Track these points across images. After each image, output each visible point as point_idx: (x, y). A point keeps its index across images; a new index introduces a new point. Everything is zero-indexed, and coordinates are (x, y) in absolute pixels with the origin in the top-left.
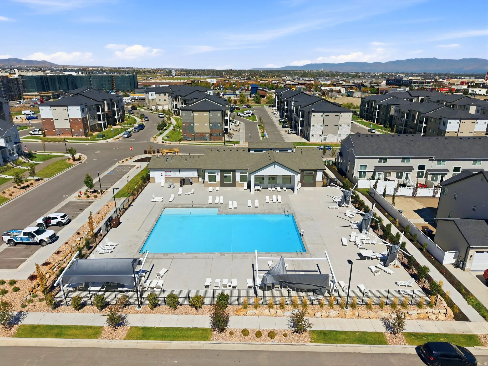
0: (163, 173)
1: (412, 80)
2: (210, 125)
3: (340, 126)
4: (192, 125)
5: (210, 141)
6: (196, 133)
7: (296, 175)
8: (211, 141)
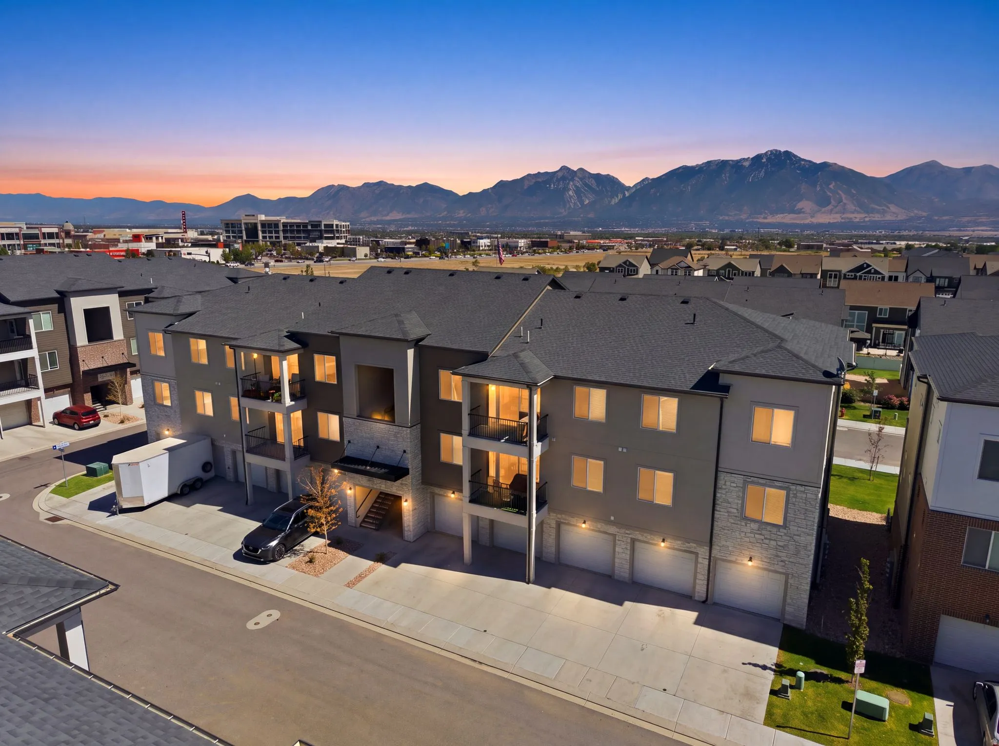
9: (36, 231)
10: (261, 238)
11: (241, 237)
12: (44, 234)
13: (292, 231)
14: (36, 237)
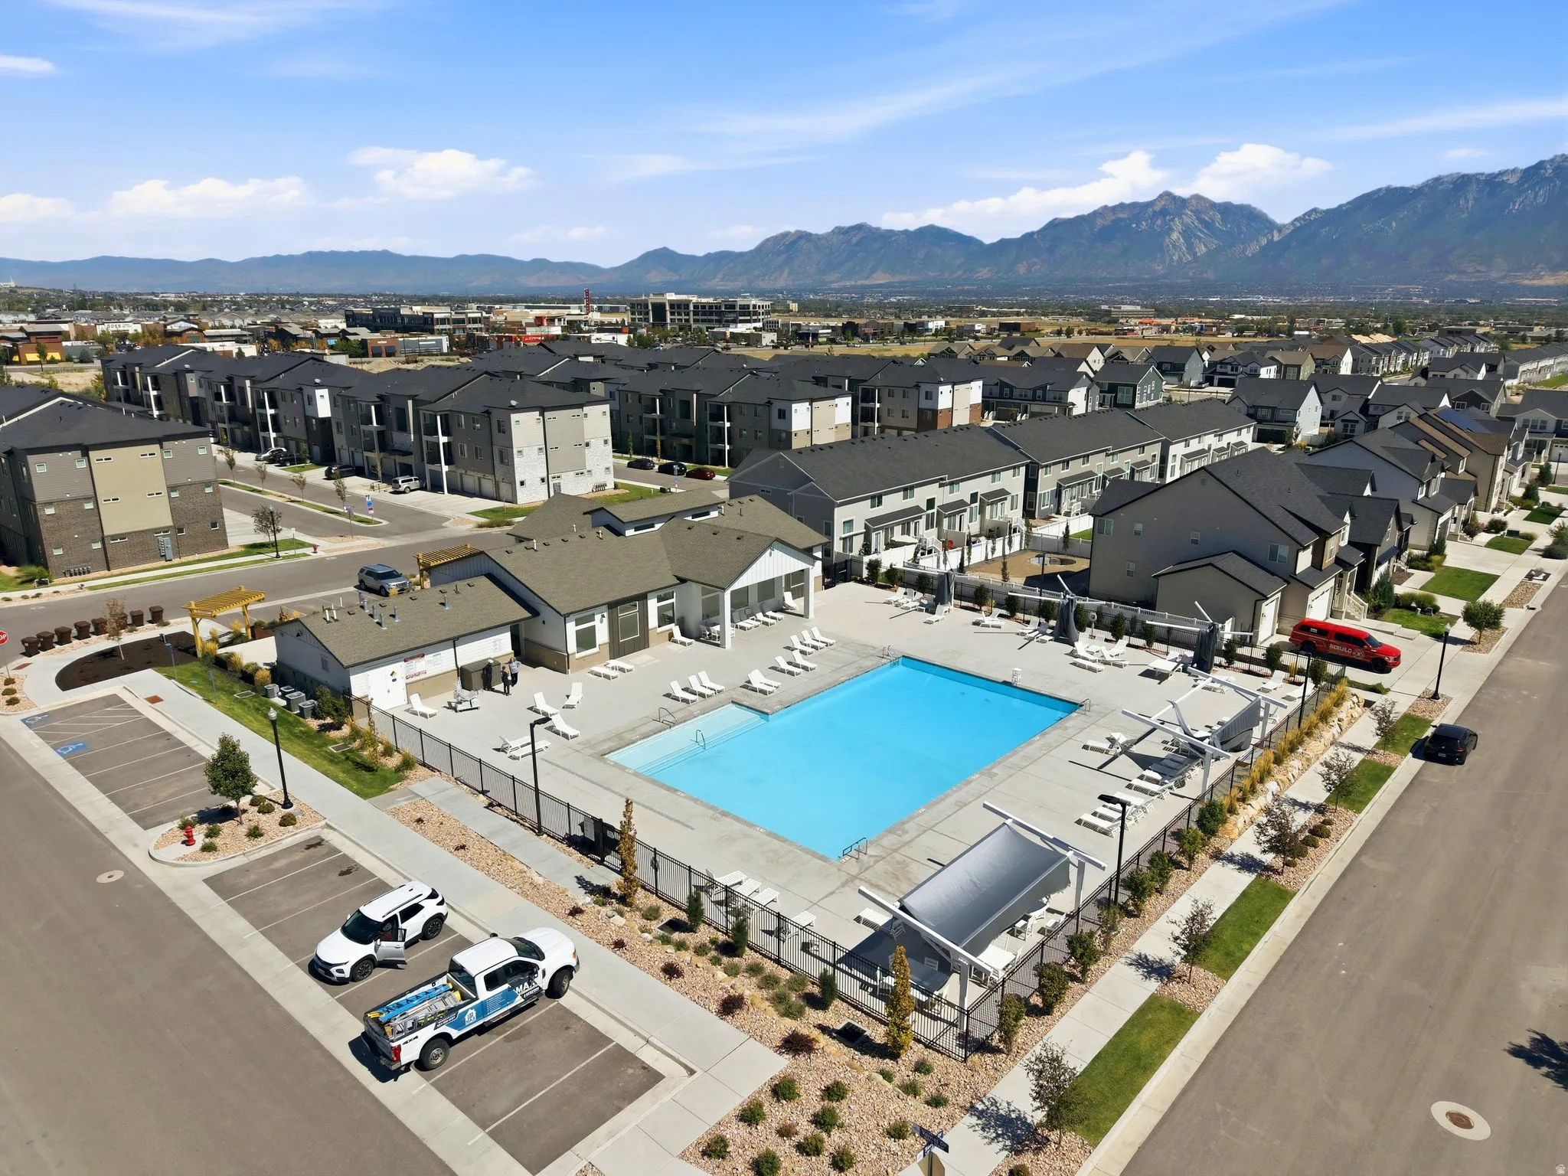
0: (400, 668)
1: (432, 314)
2: (169, 496)
3: (587, 445)
4: (89, 506)
5: (176, 561)
6: (114, 537)
7: (811, 567)
8: (184, 559)
9: (463, 316)
10: (669, 321)
11: (647, 320)
12: (469, 318)
13: (704, 314)
14: (462, 321)
